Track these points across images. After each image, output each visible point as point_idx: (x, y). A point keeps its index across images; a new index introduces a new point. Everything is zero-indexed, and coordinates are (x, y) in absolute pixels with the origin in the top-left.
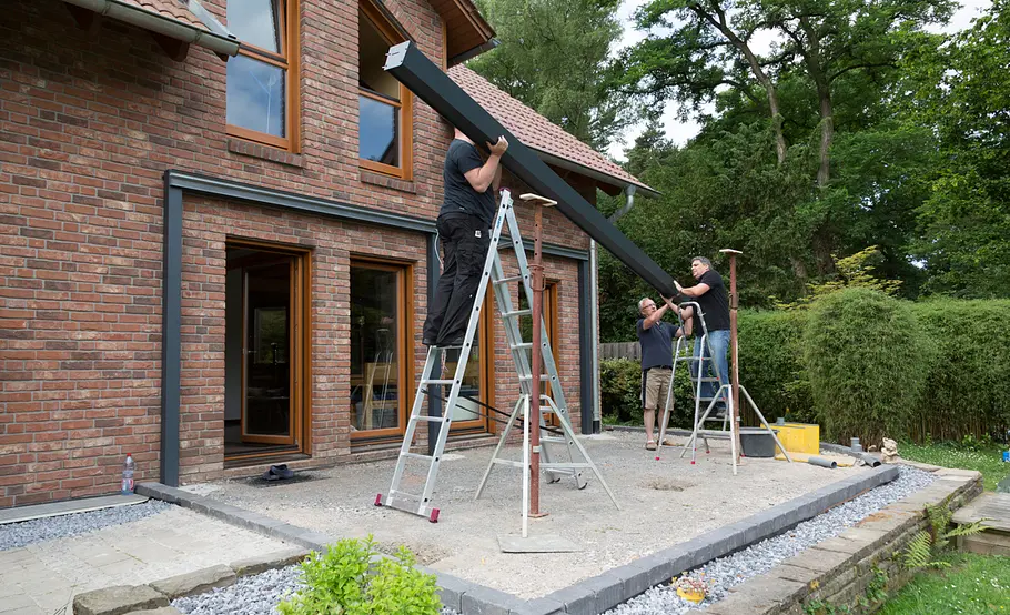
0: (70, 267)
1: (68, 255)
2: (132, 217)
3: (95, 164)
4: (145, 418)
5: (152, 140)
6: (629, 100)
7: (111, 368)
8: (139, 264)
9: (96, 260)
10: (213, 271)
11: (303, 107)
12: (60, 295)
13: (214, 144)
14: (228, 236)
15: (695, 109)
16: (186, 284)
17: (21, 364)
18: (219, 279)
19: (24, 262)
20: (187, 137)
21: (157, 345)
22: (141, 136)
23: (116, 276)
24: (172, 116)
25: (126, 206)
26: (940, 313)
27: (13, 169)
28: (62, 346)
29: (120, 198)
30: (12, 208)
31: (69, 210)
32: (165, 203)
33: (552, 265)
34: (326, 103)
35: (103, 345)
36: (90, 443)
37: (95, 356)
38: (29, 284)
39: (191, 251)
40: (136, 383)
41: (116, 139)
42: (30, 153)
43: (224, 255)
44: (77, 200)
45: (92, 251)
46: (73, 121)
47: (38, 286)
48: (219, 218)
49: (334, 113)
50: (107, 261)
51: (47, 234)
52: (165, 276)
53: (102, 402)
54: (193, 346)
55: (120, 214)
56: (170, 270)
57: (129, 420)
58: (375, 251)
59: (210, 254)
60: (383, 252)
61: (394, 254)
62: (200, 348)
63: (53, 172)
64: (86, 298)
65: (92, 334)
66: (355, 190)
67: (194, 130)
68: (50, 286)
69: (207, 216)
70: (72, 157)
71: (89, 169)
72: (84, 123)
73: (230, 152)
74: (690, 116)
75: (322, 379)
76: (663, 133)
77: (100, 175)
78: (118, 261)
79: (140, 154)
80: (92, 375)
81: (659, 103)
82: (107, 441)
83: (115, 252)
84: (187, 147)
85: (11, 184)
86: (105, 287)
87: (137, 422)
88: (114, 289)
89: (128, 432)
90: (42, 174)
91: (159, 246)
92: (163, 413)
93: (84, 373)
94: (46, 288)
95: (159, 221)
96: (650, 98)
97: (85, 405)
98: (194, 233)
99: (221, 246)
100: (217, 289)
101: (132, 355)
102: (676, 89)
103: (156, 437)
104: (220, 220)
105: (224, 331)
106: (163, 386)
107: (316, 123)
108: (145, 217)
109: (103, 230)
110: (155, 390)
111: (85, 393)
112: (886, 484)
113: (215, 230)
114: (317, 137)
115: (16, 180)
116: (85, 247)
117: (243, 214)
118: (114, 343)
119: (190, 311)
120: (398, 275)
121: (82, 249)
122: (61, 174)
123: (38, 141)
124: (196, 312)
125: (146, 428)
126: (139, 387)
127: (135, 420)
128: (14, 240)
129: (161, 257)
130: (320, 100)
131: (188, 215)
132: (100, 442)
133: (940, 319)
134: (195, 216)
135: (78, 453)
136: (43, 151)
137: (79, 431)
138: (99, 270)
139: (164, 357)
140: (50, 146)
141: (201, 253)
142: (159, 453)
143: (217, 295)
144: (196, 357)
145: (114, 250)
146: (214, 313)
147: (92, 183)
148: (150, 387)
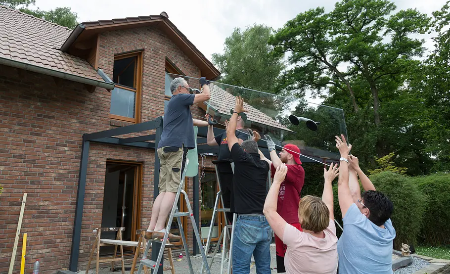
0: (41, 175)
1: (41, 170)
2: (69, 153)
3: (56, 133)
4: (66, 240)
5: (80, 122)
6: (291, 92)
7: (53, 217)
8: (69, 172)
9: (52, 171)
10: (100, 174)
11: (142, 106)
12: (36, 186)
13: (105, 122)
14: (107, 159)
15: (319, 93)
16: (88, 180)
18: (102, 177)
19: (23, 173)
20: (94, 120)
21: (73, 207)
22: (75, 121)
23: (59, 178)
24: (88, 113)
25: (66, 149)
27: (24, 137)
28: (34, 208)
29: (65, 146)
30: (21, 152)
31: (44, 152)
32: (82, 147)
34: (151, 104)
35: (51, 207)
36: (40, 252)
37: (47, 212)
38: (24, 183)
39: (92, 166)
40: (63, 223)
41: (65, 123)
42: (31, 130)
43: (105, 167)
44: (47, 147)
45: (51, 168)
46: (49, 117)
47: (27, 183)
49: (154, 107)
50: (56, 172)
51: (34, 162)
52: (80, 177)
53: (48, 233)
54: (89, 207)
55: (64, 152)
56: (81, 174)
57: (58, 240)
59: (99, 167)
62: (92, 207)
63: (39, 137)
64: (47, 187)
65: (47, 203)
67: (96, 118)
68: (33, 183)
69: (99, 151)
70: (47, 131)
71: (54, 135)
72: (53, 118)
73: (111, 125)
74: (317, 97)
75: (145, 220)
76: (307, 104)
77: (58, 137)
78: (61, 171)
79: (74, 128)
80: (45, 220)
81: (303, 92)
82: (48, 250)
84: (93, 124)
85: (22, 142)
86: (55, 183)
87: (62, 242)
88: (58, 183)
89: (58, 246)
90: (35, 138)
91: (79, 164)
92: (73, 237)
93: (42, 220)
94: (31, 184)
95: (79, 155)
96: (299, 91)
97: (41, 234)
98: (93, 158)
99: (104, 163)
100: (101, 181)
101: (63, 211)
102: (310, 86)
103: (70, 248)
104: (104, 153)
105: (103, 199)
106: (75, 225)
107: (147, 112)
108: (74, 153)
109: (56, 159)
110: (71, 227)
111: (41, 229)
113: (102, 157)
114: (146, 117)
115: (24, 141)
116: (49, 166)
117: (114, 149)
118: (56, 206)
119: (89, 191)
121: (47, 167)
122: (42, 138)
123: (35, 125)
124: (91, 192)
125: (65, 244)
126: (64, 225)
127: (61, 241)
128: (20, 165)
129: (79, 169)
130: (148, 103)
131: (91, 151)
132: (45, 251)
134: (94, 152)
135: (35, 256)
136: (37, 129)
137: (37, 246)
138: (53, 175)
139: (76, 212)
140: (39, 127)
141: (96, 166)
142: (70, 256)
143: (100, 184)
144: (90, 212)
145: (60, 167)
146: (99, 192)
147: (54, 141)
148: (69, 225)
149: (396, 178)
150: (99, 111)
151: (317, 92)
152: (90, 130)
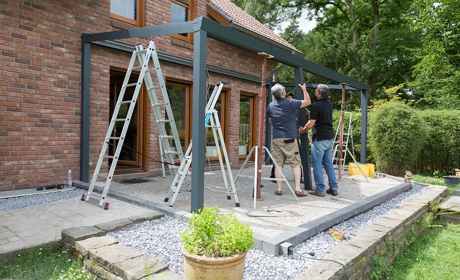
0: (38, 78)
1: (38, 73)
2: (67, 55)
3: (50, 29)
4: (73, 151)
5: (76, 18)
6: (286, 9)
7: (57, 127)
8: (70, 78)
9: (50, 76)
10: (104, 83)
11: (145, 6)
12: (34, 91)
13: (105, 22)
14: (111, 67)
15: (316, 14)
16: (91, 88)
17: (16, 123)
18: (106, 87)
19: (17, 75)
20: (92, 18)
21: (78, 117)
22: (71, 16)
23: (60, 84)
24: (85, 7)
25: (64, 50)
26: (428, 115)
27: (12, 30)
28: (35, 116)
29: (61, 46)
30: (11, 49)
31: (38, 51)
32: (83, 50)
33: (255, 87)
34: (157, 4)
35: (54, 116)
36: (48, 162)
37: (50, 121)
38: (21, 86)
39: (94, 73)
40: (69, 134)
41: (59, 17)
42: (19, 22)
43: (109, 75)
44: (41, 46)
45: (49, 71)
46: (39, 7)
47: (24, 87)
48: (107, 58)
49: (159, 9)
50: (56, 77)
51: (28, 62)
52: (82, 84)
53: (54, 143)
54: (95, 118)
55: (61, 54)
56: (84, 82)
57: (66, 152)
58: (177, 77)
59: (103, 75)
60: (181, 77)
61: (186, 79)
62: (98, 119)
63: (30, 32)
64: (46, 94)
65: (49, 111)
66: (169, 48)
67: (95, 15)
68: (30, 87)
69: (101, 57)
70: (39, 25)
71: (47, 31)
72: (44, 9)
73: (112, 26)
74: (313, 18)
75: (152, 135)
77: (52, 35)
78: (61, 76)
79: (71, 25)
80: (48, 130)
81: (299, 12)
82: (56, 161)
83: (59, 72)
84: (91, 22)
85: (10, 37)
86: (55, 89)
87: (69, 153)
88: (59, 90)
89: (66, 157)
90: (25, 33)
91: (79, 70)
92: (81, 149)
93: (46, 129)
94: (28, 88)
95: (79, 58)
96: (296, 9)
97: (46, 144)
98: (95, 64)
99: (107, 71)
100: (106, 92)
101: (67, 121)
102: (308, 4)
103: (78, 160)
104: (107, 59)
105: (109, 112)
106: (82, 136)
107: (152, 14)
108: (73, 56)
109: (53, 61)
110: (78, 138)
111: (46, 138)
112: (407, 191)
113: (105, 63)
114: (151, 21)
115: (13, 35)
116: (46, 69)
117: (118, 56)
118: (59, 115)
119: (93, 101)
120: (186, 88)
121: (44, 70)
122: (34, 33)
123: (23, 16)
124: (96, 102)
125: (73, 155)
126: (70, 136)
127: (69, 152)
128: (12, 64)
129: (80, 75)
130: (154, 3)
131: (92, 56)
132: (53, 161)
133: (428, 118)
134: (96, 56)
135: (43, 166)
136: (26, 21)
137: (43, 156)
138: (52, 81)
139: (82, 123)
140: (29, 19)
141: (99, 74)
142: (79, 167)
143: (106, 95)
144: (96, 123)
145: (59, 71)
146: (104, 103)
147: (48, 38)
148: (75, 136)
149: (405, 110)
150: (98, 7)
151: (314, 13)
152: (88, 29)
